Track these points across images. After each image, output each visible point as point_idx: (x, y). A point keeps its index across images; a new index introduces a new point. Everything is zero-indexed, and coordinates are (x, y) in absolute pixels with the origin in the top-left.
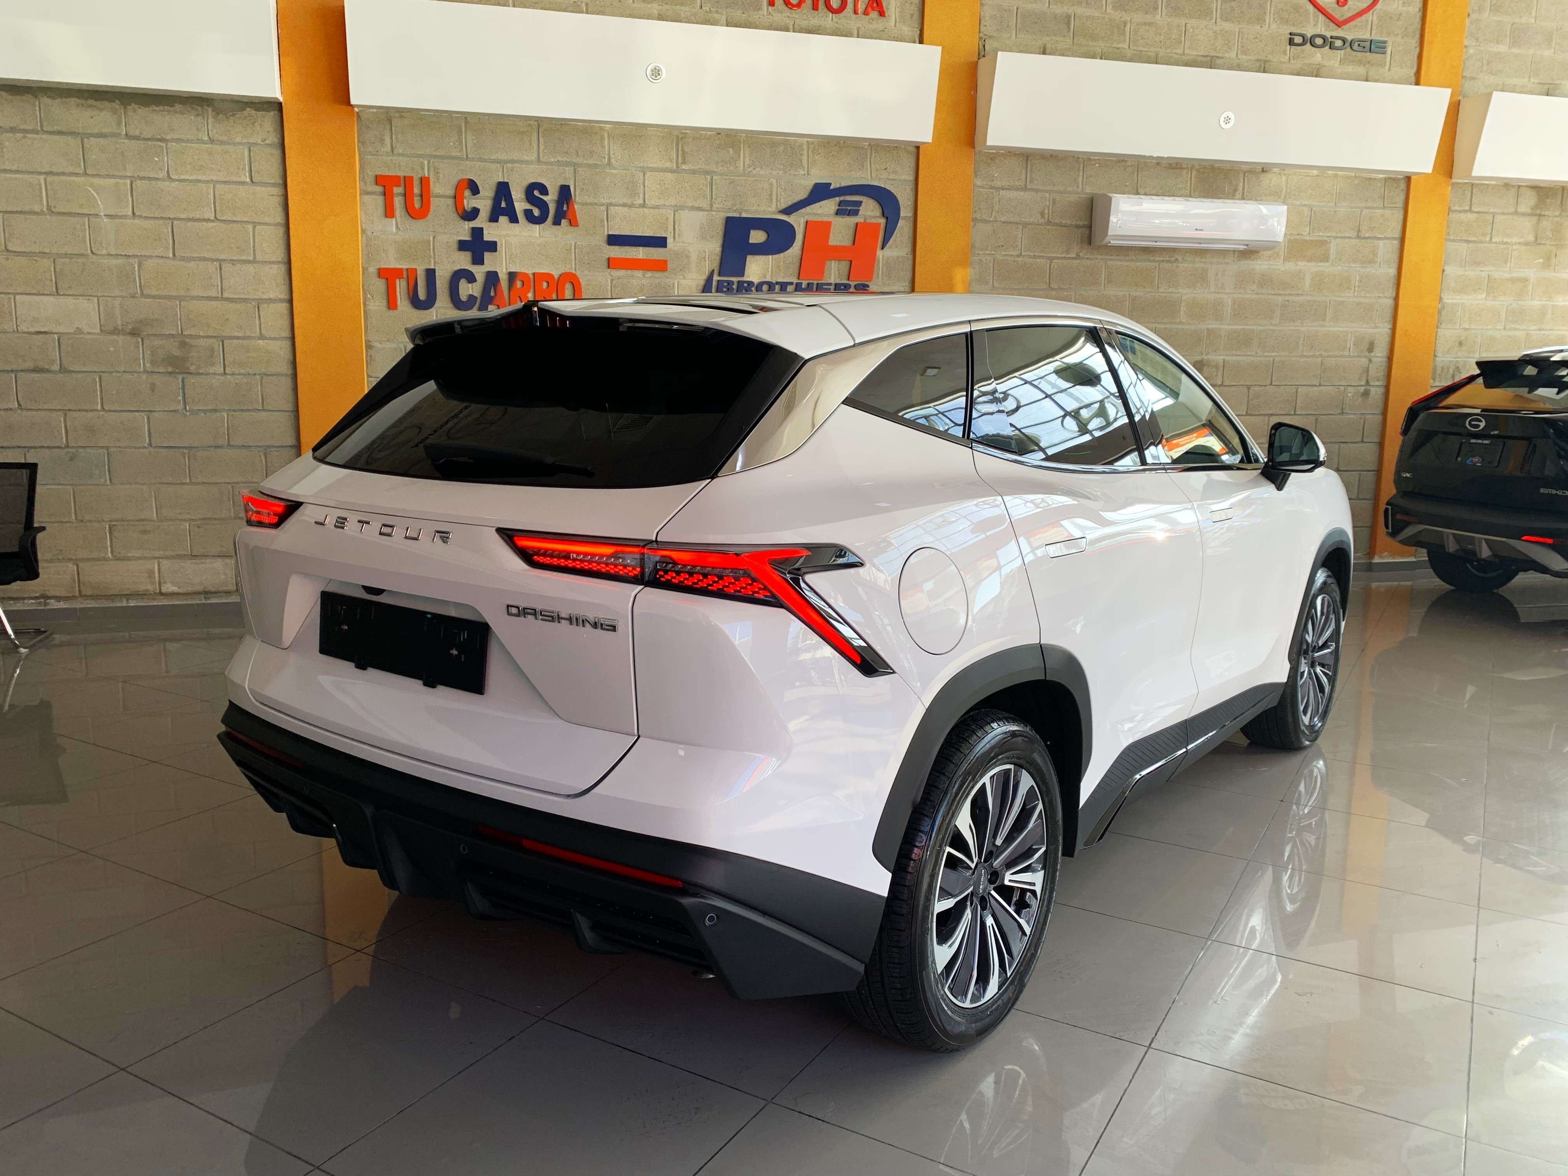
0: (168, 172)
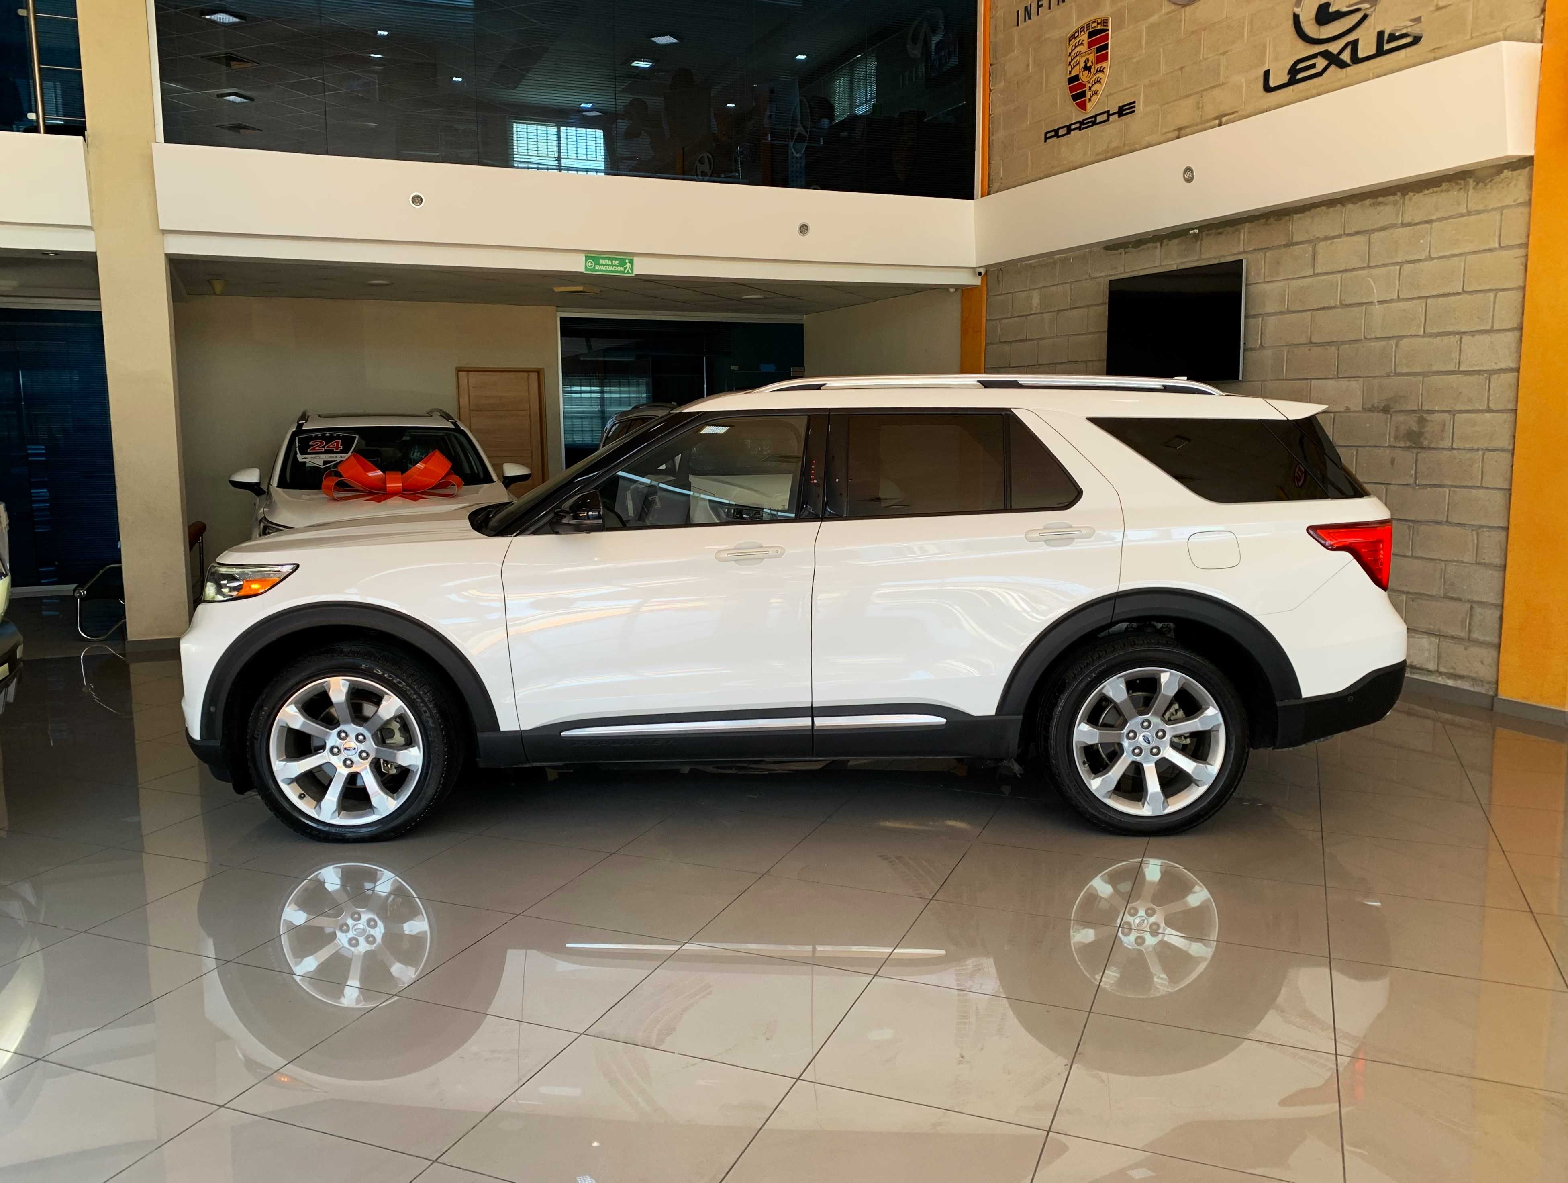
0: (1430, 251)
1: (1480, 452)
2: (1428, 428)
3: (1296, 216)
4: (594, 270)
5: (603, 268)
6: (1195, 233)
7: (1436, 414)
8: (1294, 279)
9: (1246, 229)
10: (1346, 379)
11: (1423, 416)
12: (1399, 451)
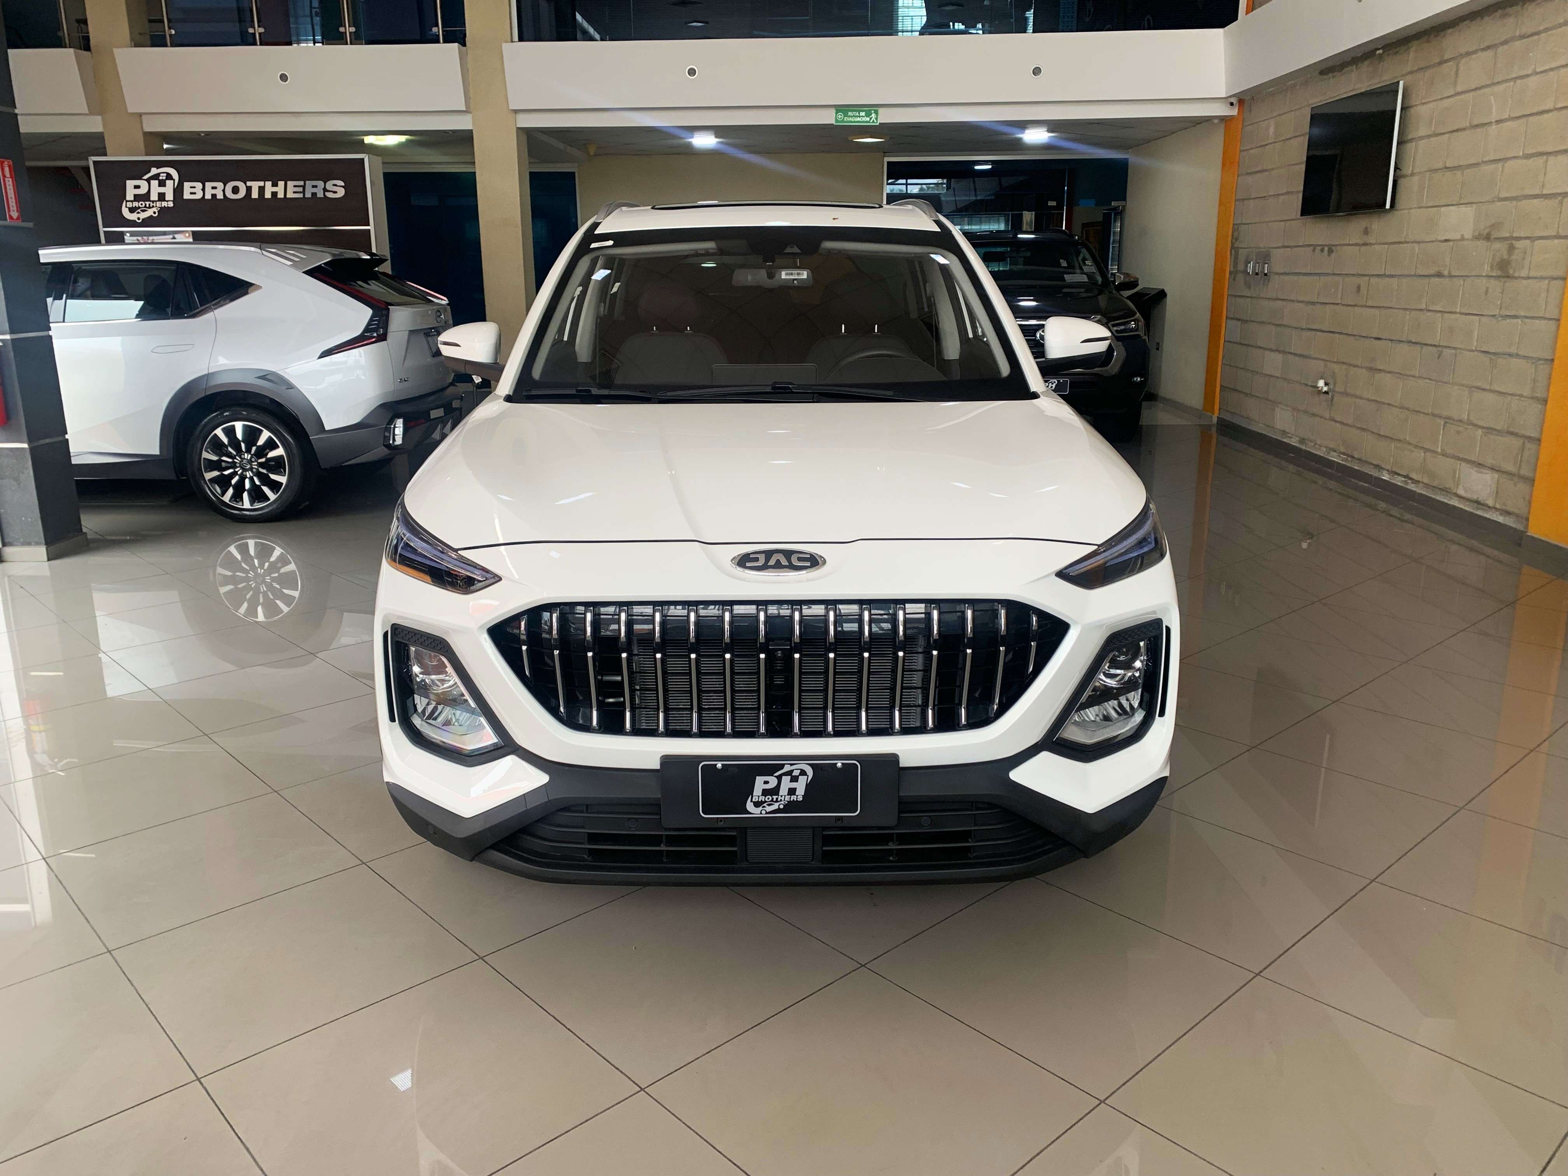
1: (1547, 281)
2: (1513, 257)
3: (1450, 31)
4: (844, 121)
5: (851, 119)
6: (1379, 54)
7: (1521, 242)
8: (1442, 99)
9: (1414, 48)
10: (1464, 206)
11: (1512, 243)
12: (1492, 281)
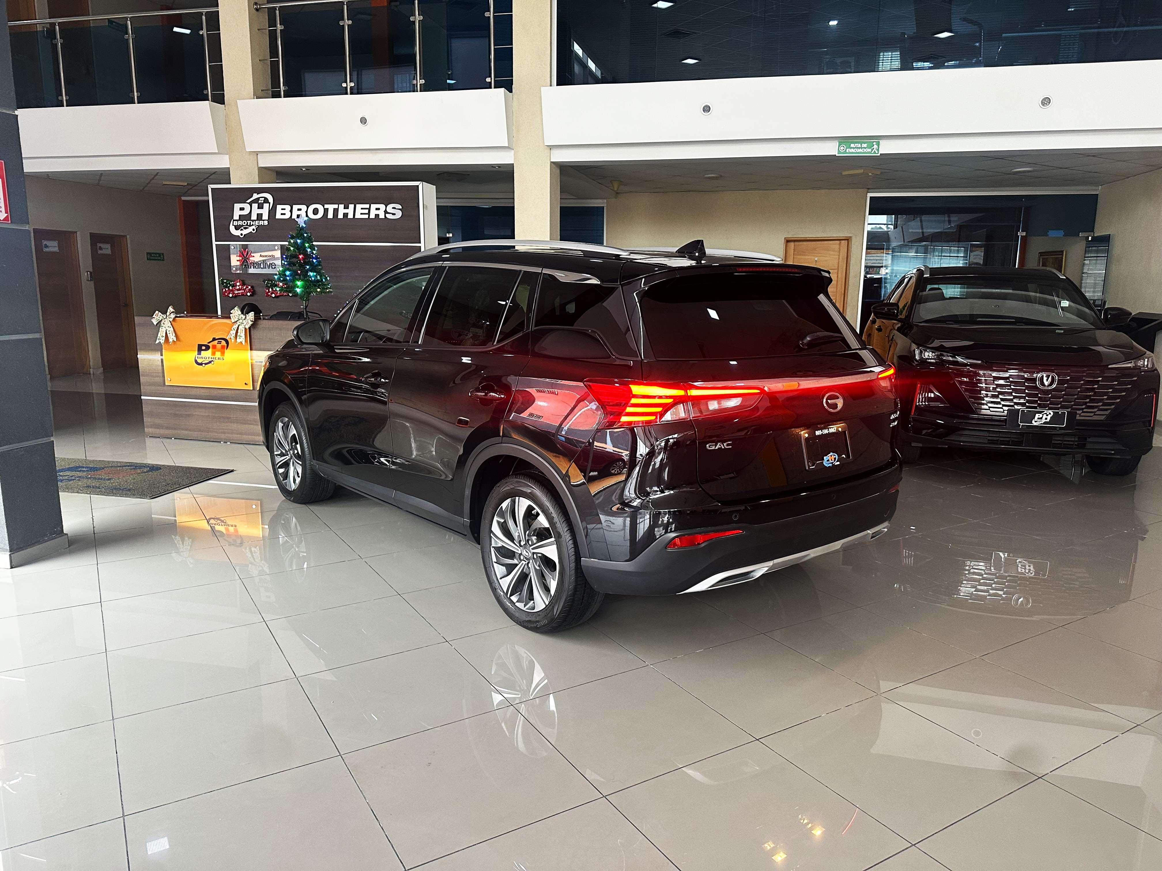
4: (845, 152)
5: (853, 150)
